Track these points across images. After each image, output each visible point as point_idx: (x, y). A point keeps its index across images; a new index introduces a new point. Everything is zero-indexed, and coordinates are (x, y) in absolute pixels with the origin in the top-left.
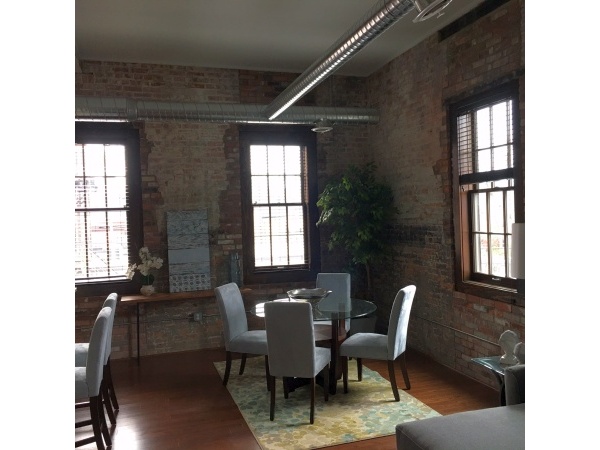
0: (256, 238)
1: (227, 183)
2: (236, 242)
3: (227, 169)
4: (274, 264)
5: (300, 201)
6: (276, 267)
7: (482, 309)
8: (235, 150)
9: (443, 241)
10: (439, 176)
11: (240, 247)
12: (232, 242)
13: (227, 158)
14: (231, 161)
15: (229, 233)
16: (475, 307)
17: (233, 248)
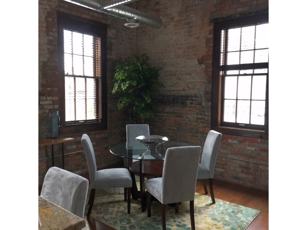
0: (66, 100)
1: (48, 55)
2: (54, 103)
3: (47, 44)
4: (77, 120)
5: (92, 75)
6: (78, 121)
7: (235, 142)
8: (54, 30)
9: (204, 104)
10: (203, 66)
11: (57, 106)
12: (51, 102)
13: (48, 35)
14: (51, 38)
15: (49, 95)
16: (230, 141)
17: (52, 107)
